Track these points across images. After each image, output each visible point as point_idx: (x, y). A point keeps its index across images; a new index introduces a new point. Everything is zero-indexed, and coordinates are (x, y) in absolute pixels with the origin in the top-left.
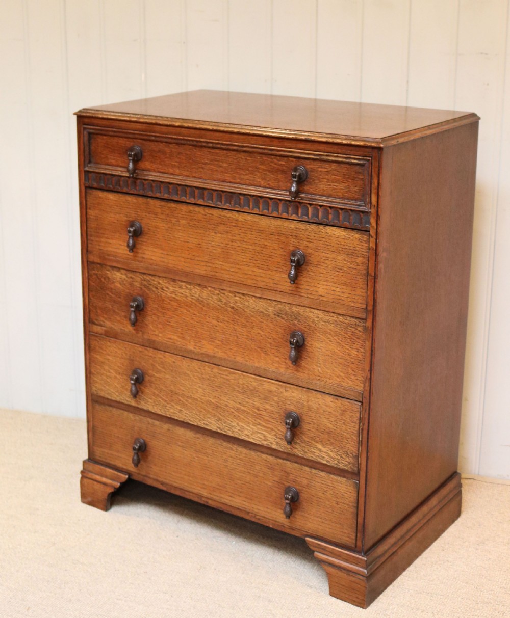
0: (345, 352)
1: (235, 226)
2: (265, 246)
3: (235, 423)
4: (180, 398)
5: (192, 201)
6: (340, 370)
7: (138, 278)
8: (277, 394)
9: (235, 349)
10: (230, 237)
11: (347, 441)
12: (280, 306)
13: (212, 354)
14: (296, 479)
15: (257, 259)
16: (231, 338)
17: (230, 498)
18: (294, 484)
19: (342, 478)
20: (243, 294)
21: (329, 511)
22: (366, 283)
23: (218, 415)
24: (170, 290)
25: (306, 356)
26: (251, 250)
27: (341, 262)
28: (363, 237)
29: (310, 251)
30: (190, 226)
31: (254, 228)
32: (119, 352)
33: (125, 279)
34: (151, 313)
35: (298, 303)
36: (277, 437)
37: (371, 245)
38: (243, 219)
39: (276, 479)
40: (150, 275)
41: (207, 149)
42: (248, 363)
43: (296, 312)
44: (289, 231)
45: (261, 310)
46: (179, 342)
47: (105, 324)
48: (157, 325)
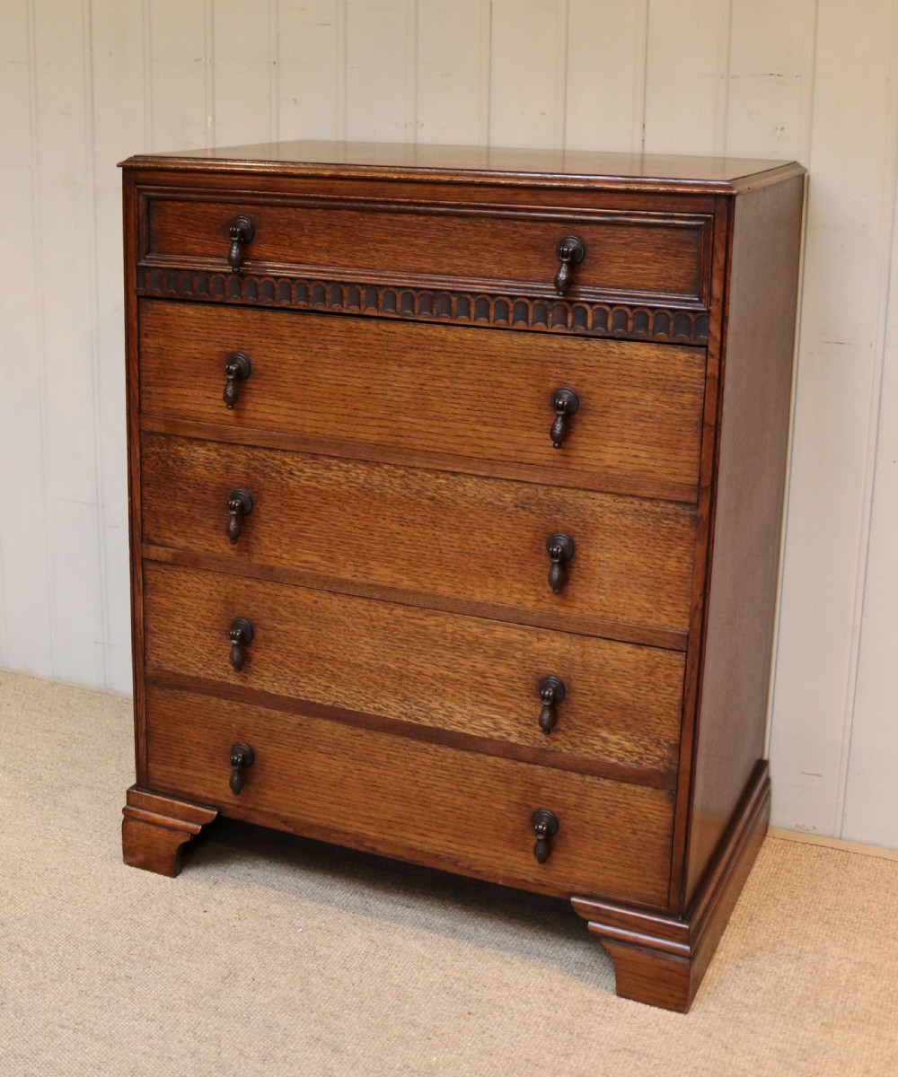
0: (655, 564)
1: (440, 351)
2: (500, 384)
3: (437, 704)
4: (327, 665)
5: (355, 309)
6: (644, 596)
7: (242, 456)
8: (520, 646)
9: (436, 573)
10: (428, 371)
11: (658, 721)
12: (527, 490)
13: (390, 585)
14: (554, 795)
15: (482, 408)
16: (427, 553)
17: (422, 838)
18: (549, 803)
19: (644, 788)
20: (454, 473)
21: (618, 846)
22: (699, 438)
23: (403, 690)
24: (305, 473)
25: (578, 576)
26: (472, 393)
27: (650, 404)
28: (693, 358)
29: (588, 388)
30: (349, 356)
31: (479, 352)
32: (205, 589)
33: (215, 460)
34: (266, 517)
35: (561, 483)
36: (519, 723)
37: (709, 370)
38: (455, 337)
39: (514, 798)
40: (264, 448)
41: (386, 215)
42: (459, 596)
43: (558, 499)
44: (548, 354)
45: (489, 499)
46: (324, 568)
47: (174, 542)
48: (279, 539)
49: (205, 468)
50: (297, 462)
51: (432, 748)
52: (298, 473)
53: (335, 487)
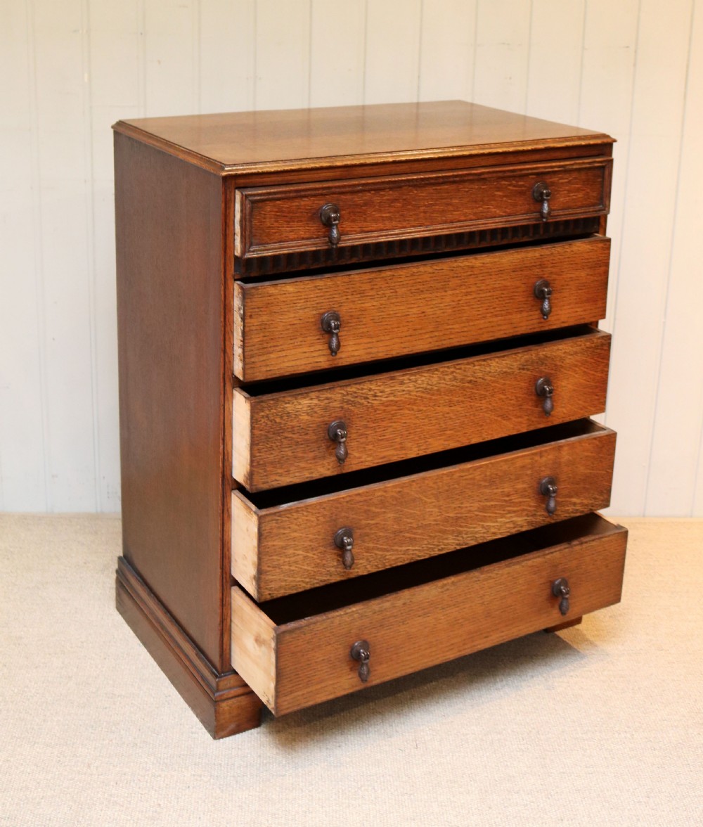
0: (591, 378)
1: (471, 275)
2: (506, 288)
3: (480, 527)
4: (407, 535)
8: (530, 466)
9: (471, 431)
10: (463, 290)
15: (495, 306)
23: (458, 528)
24: (386, 393)
27: (585, 278)
29: (554, 277)
30: (412, 293)
31: (494, 270)
32: (313, 518)
34: (356, 435)
36: (528, 516)
38: (481, 263)
44: (533, 261)
45: (505, 370)
49: (308, 414)
50: (380, 386)
52: (380, 394)
53: (407, 396)
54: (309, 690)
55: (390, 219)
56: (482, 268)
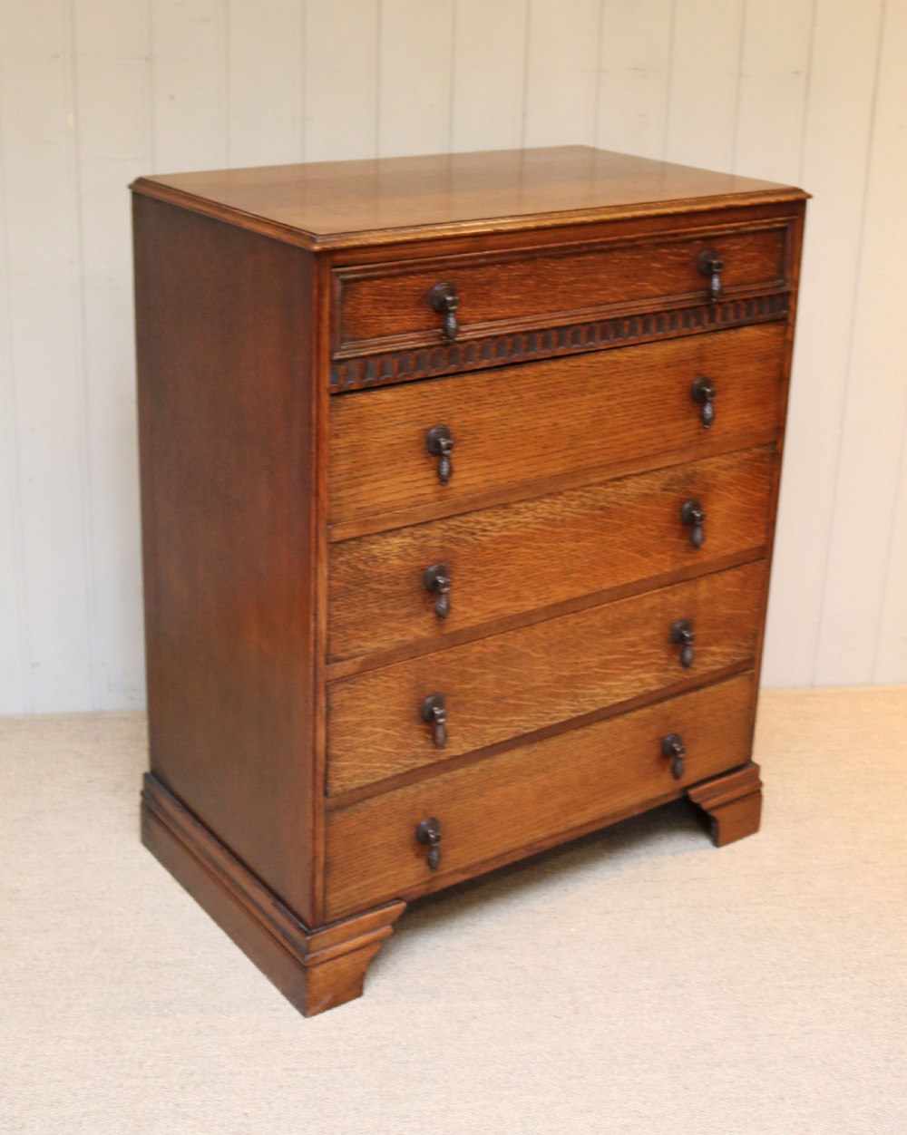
0: (748, 500)
3: (600, 688)
6: (741, 528)
8: (661, 607)
12: (671, 473)
14: (677, 719)
15: (644, 414)
17: (582, 814)
18: (674, 728)
19: (736, 678)
21: (719, 734)
22: (779, 391)
23: (574, 690)
24: (498, 526)
26: (637, 403)
27: (753, 373)
28: (779, 330)
29: (715, 371)
30: (542, 398)
31: (643, 365)
32: (395, 684)
33: (409, 545)
36: (658, 672)
37: (788, 337)
39: (650, 737)
40: (460, 515)
45: (644, 491)
47: (363, 649)
48: (470, 599)
49: (399, 557)
50: (489, 517)
51: (589, 730)
52: (490, 528)
53: (524, 529)
54: (364, 883)
55: (520, 302)
56: (628, 364)
